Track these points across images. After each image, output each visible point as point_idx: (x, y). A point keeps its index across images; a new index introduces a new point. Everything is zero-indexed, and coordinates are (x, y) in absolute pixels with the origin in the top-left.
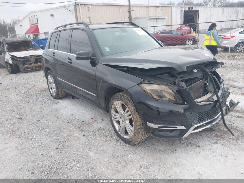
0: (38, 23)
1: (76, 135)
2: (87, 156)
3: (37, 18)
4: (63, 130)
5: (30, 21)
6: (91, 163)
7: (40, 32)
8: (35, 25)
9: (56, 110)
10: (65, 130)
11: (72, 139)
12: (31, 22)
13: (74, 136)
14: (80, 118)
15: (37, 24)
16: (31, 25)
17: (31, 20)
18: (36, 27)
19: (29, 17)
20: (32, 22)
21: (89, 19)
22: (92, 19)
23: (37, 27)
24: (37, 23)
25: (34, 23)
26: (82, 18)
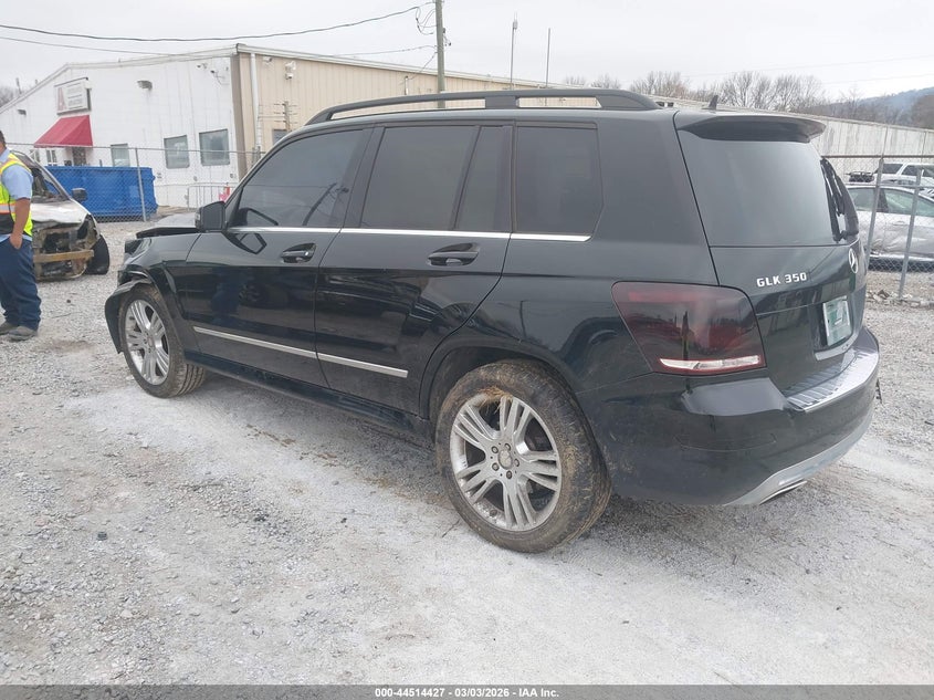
0: (89, 108)
1: (122, 495)
2: (137, 560)
3: (88, 91)
4: (82, 479)
5: (61, 98)
6: (142, 581)
7: (96, 142)
8: (79, 115)
9: (78, 414)
10: (89, 478)
11: (102, 508)
12: (64, 103)
13: (113, 498)
14: (154, 444)
15: (85, 114)
16: (65, 113)
17: (66, 96)
18: (79, 123)
19: (59, 81)
20: (67, 103)
21: (283, 109)
22: (294, 110)
23: (86, 121)
24: (86, 107)
25: (74, 107)
26: (256, 104)
